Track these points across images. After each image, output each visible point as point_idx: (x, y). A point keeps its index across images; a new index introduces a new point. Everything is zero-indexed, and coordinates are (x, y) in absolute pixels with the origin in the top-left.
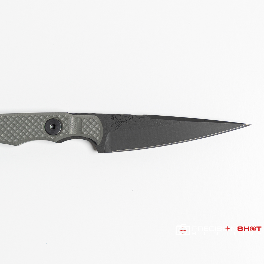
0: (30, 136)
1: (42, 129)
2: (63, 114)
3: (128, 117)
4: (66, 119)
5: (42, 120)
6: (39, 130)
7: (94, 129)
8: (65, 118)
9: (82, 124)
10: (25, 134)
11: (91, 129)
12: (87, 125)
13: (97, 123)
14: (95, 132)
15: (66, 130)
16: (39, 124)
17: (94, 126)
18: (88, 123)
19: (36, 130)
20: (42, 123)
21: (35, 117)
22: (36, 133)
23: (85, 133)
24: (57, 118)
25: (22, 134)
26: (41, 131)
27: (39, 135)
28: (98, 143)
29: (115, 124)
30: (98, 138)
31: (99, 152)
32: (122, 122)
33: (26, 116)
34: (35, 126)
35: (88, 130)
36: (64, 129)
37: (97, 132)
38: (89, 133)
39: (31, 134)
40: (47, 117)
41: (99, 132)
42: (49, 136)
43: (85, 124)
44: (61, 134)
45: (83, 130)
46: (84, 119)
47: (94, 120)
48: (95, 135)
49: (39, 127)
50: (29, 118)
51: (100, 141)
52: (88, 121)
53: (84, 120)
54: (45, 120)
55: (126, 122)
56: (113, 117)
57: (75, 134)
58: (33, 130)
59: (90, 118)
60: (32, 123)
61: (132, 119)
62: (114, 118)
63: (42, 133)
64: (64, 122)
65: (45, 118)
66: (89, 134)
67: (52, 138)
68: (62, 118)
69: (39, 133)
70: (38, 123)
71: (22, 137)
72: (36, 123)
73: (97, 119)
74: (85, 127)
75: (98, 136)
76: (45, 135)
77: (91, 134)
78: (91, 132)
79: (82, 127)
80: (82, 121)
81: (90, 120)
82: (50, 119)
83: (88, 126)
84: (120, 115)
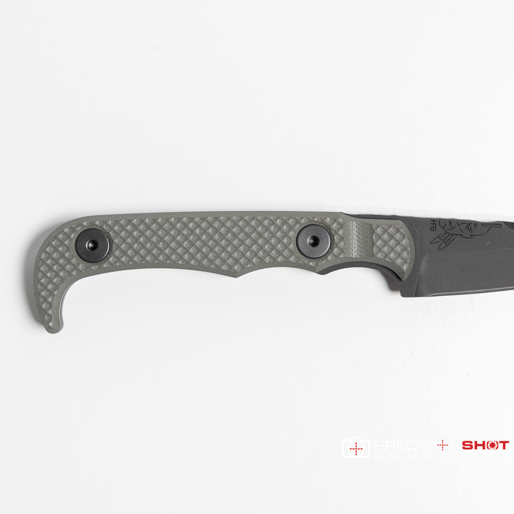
0: (267, 260)
1: (291, 246)
2: (335, 216)
3: (466, 225)
4: (341, 226)
5: (291, 228)
6: (286, 247)
7: (398, 249)
8: (339, 224)
9: (374, 237)
10: (256, 255)
11: (392, 249)
12: (383, 241)
13: (404, 237)
14: (399, 255)
15: (340, 249)
16: (286, 235)
17: (398, 243)
18: (385, 236)
19: (279, 246)
20: (291, 233)
21: (278, 221)
22: (280, 253)
23: (379, 255)
24: (321, 223)
25: (251, 254)
26: (290, 250)
27: (284, 257)
28: (405, 278)
29: (438, 239)
30: (405, 267)
31: (404, 295)
32: (453, 235)
33: (259, 218)
34: (278, 238)
35: (385, 249)
36: (337, 246)
37: (405, 254)
38: (386, 255)
39: (268, 255)
40: (303, 220)
41: (408, 254)
42: (306, 261)
43: (379, 237)
44: (329, 258)
45: (375, 250)
46: (378, 226)
47: (398, 231)
48: (399, 261)
49: (285, 241)
50: (266, 221)
51: (409, 273)
52: (385, 231)
53: (379, 229)
54: (298, 227)
55: (461, 235)
56: (435, 223)
57: (358, 257)
58: (273, 247)
59: (390, 226)
60: (270, 232)
61: (473, 229)
62: (438, 226)
63: (292, 253)
64: (337, 233)
65: (297, 222)
66: (387, 259)
67: (311, 264)
68: (333, 224)
69: (285, 254)
70: (283, 232)
71: (250, 261)
72: (279, 233)
73: (404, 229)
74: (379, 243)
75: (406, 262)
76: (296, 257)
77: (390, 259)
78: (392, 255)
79: (373, 244)
80: (373, 231)
81: (391, 229)
82: (307, 224)
83: (385, 243)
84: (450, 221)
